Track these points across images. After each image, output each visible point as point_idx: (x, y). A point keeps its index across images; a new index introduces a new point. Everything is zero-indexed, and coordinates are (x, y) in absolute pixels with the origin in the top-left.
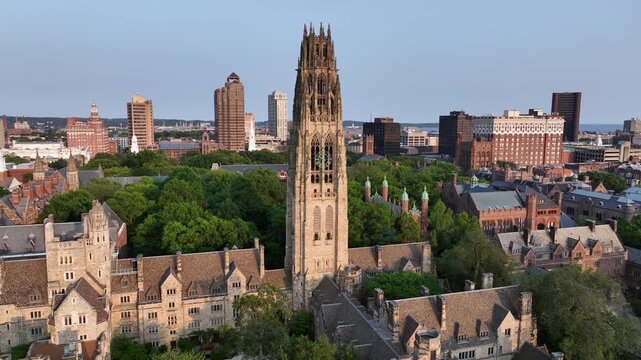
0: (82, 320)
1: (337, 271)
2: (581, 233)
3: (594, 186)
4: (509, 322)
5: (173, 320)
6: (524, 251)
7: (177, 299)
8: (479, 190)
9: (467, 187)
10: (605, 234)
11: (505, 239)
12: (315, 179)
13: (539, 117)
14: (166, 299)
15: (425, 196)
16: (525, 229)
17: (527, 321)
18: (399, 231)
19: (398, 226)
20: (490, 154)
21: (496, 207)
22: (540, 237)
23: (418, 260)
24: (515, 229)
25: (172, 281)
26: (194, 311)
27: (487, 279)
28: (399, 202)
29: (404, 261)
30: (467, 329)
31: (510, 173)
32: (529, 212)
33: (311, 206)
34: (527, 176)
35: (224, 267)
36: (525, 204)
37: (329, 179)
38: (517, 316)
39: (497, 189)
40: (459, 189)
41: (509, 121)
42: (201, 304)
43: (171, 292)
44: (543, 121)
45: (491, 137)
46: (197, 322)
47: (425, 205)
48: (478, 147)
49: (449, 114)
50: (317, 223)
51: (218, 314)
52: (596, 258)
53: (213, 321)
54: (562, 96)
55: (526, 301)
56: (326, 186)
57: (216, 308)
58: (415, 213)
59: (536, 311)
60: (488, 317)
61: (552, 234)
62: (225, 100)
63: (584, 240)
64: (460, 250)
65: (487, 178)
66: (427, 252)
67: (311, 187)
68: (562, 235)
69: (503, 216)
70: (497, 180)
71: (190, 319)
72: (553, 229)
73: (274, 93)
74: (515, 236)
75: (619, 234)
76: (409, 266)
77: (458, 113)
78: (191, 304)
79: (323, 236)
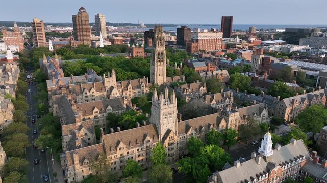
0: (116, 94)
1: (164, 82)
2: (219, 72)
3: (228, 59)
4: (202, 88)
5: (130, 95)
6: (206, 77)
7: (131, 90)
8: (195, 61)
9: (191, 60)
10: (225, 72)
11: (201, 74)
12: (159, 61)
13: (214, 32)
14: (129, 90)
15: (181, 64)
16: (206, 72)
17: (205, 88)
18: (175, 73)
19: (174, 72)
20: (197, 47)
21: (199, 66)
22: (210, 73)
23: (182, 79)
24: (204, 71)
25: (130, 86)
26: (134, 93)
27: (198, 81)
28: (174, 66)
29: (179, 80)
30: (194, 90)
31: (204, 55)
32: (208, 67)
33: (158, 67)
34: (209, 56)
35: (139, 83)
36: (207, 65)
37: (162, 61)
38: (203, 87)
39: (200, 61)
40: (189, 61)
41: (204, 34)
42: (136, 91)
43: (130, 88)
44: (215, 33)
45: (197, 41)
46: (135, 95)
47: (181, 66)
48: (193, 45)
49: (180, 28)
50: (160, 71)
51: (139, 93)
52: (222, 78)
53: (139, 95)
54: (225, 17)
55: (205, 84)
56: (162, 63)
57: (139, 92)
58: (179, 68)
59: (206, 86)
60: (198, 88)
61: (212, 73)
62: (80, 21)
63: (220, 74)
64: (191, 76)
65: (196, 57)
66: (184, 78)
67: (158, 63)
68: (215, 73)
69: (201, 68)
70: (200, 58)
71: (133, 94)
72: (213, 71)
73: (98, 15)
74: (204, 73)
75: (228, 72)
76: (180, 81)
77: (184, 27)
78: (134, 91)
79: (161, 75)
